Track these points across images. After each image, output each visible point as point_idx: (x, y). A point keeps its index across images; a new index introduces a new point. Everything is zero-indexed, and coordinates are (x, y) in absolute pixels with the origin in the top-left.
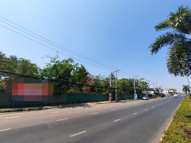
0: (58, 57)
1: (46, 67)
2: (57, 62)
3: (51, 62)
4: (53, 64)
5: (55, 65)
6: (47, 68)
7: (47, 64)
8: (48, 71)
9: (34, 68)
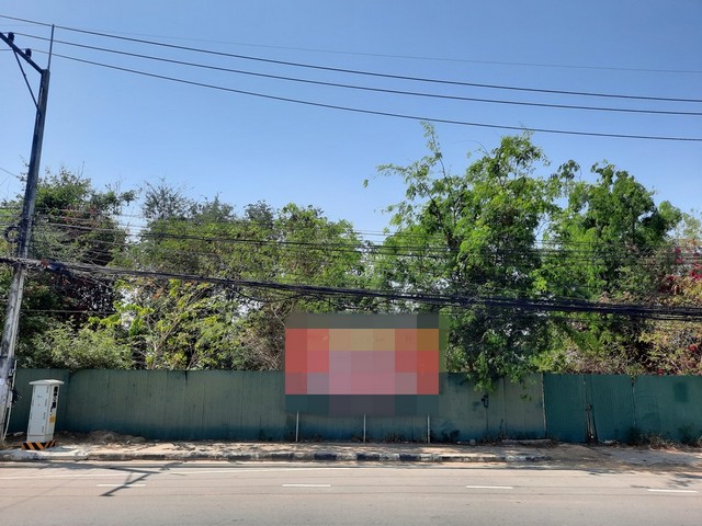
0: (439, 156)
1: (394, 229)
2: (439, 188)
3: (411, 192)
4: (421, 203)
5: (433, 209)
6: (399, 235)
7: (396, 211)
8: (406, 248)
9: (342, 244)
